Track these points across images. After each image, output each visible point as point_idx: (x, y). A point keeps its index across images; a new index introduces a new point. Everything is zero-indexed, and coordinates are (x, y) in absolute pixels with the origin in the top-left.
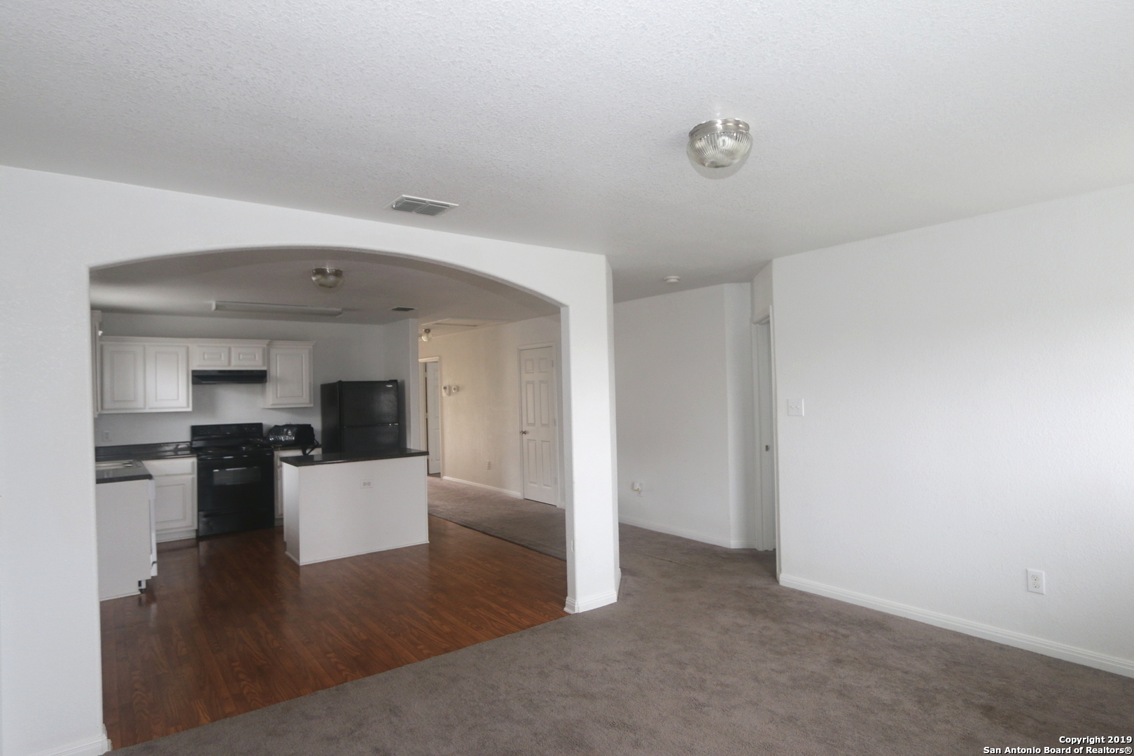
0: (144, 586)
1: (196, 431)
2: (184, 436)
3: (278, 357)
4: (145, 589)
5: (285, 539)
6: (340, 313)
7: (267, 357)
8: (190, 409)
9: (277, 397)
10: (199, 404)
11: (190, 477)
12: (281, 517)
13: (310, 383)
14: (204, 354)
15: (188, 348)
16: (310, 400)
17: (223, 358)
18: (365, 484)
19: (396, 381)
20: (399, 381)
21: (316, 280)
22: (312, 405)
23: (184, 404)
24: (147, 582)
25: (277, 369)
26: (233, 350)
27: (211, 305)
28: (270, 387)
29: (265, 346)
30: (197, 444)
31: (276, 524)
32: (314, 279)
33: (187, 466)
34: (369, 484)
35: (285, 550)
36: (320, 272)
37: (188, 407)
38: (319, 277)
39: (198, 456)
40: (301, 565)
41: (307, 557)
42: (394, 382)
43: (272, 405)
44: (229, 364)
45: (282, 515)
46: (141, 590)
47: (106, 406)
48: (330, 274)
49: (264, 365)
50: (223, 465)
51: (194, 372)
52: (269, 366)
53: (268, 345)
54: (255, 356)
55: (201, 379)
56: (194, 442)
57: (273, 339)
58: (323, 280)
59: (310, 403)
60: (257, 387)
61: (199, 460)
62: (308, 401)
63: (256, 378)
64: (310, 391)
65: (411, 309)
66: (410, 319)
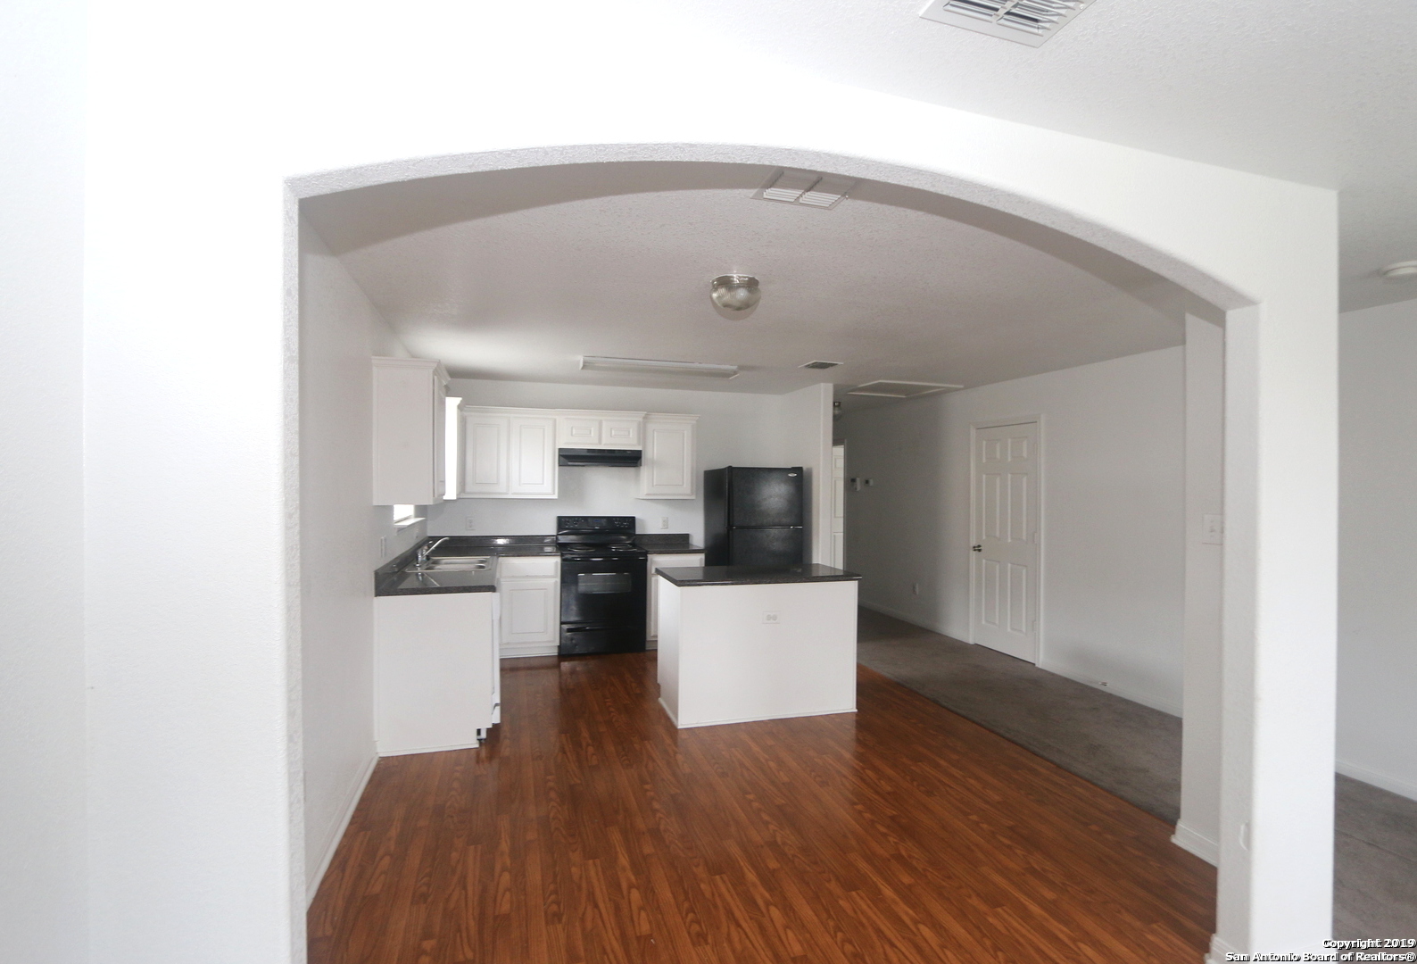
0: (484, 735)
1: (563, 522)
2: (549, 528)
3: (655, 434)
4: (485, 739)
5: (659, 681)
6: (735, 373)
7: (643, 434)
8: (555, 497)
9: (652, 485)
10: (565, 489)
11: (553, 580)
12: (654, 639)
13: (692, 468)
14: (572, 428)
15: (555, 420)
16: (692, 490)
17: (592, 435)
18: (769, 618)
19: (801, 469)
20: (804, 469)
21: (719, 297)
22: (693, 497)
23: (550, 491)
24: (488, 730)
25: (653, 451)
26: (604, 424)
27: (579, 362)
28: (644, 471)
29: (641, 419)
30: (562, 539)
31: (649, 647)
32: (715, 295)
33: (549, 566)
34: (775, 618)
35: (659, 696)
36: (725, 282)
37: (554, 492)
38: (722, 291)
39: (562, 555)
40: (679, 727)
41: (687, 717)
42: (799, 470)
43: (647, 495)
44: (600, 443)
45: (656, 636)
46: (480, 740)
47: (468, 489)
48: (739, 286)
49: (638, 444)
50: (590, 569)
51: (560, 450)
52: (644, 446)
53: (645, 418)
54: (629, 432)
55: (569, 458)
56: (560, 537)
57: (649, 411)
58: (728, 297)
59: (692, 494)
60: (630, 471)
61: (564, 560)
62: (689, 491)
63: (630, 459)
64: (692, 480)
65: (832, 365)
66: (822, 384)
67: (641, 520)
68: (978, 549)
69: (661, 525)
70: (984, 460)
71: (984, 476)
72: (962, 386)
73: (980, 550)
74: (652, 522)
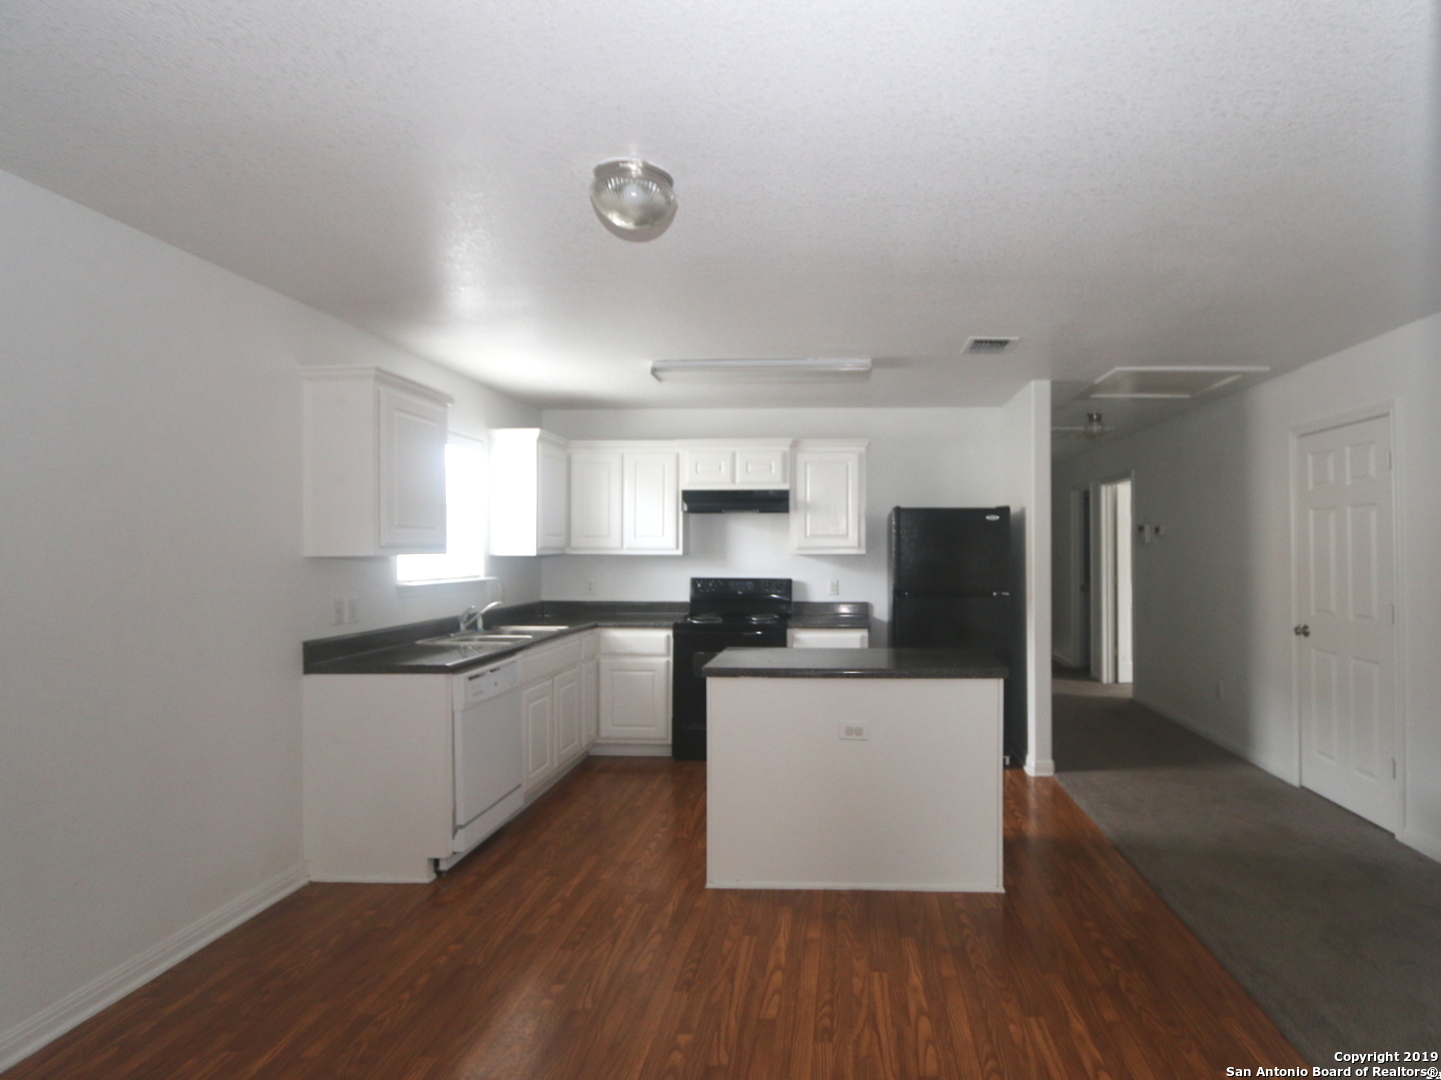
1: (698, 585)
2: (683, 593)
3: (808, 467)
7: (790, 466)
8: (680, 552)
9: (806, 537)
11: (662, 659)
14: (697, 464)
15: (678, 456)
16: (860, 543)
17: (723, 472)
19: (1006, 509)
20: (1014, 510)
22: (863, 552)
23: (672, 545)
25: (806, 491)
26: (739, 456)
27: (646, 368)
28: (794, 518)
29: (787, 449)
33: (658, 641)
37: (677, 547)
42: (1004, 512)
43: (801, 548)
44: (733, 481)
49: (784, 481)
51: (685, 492)
52: (793, 484)
53: (795, 445)
54: (771, 464)
55: (702, 504)
57: (798, 438)
59: (859, 546)
61: (677, 634)
62: (856, 543)
63: (773, 502)
65: (1003, 343)
66: (1033, 384)
67: (798, 583)
68: (1303, 631)
69: (828, 589)
70: (1311, 486)
71: (1311, 513)
72: (1266, 369)
73: (1306, 634)
74: (818, 586)
